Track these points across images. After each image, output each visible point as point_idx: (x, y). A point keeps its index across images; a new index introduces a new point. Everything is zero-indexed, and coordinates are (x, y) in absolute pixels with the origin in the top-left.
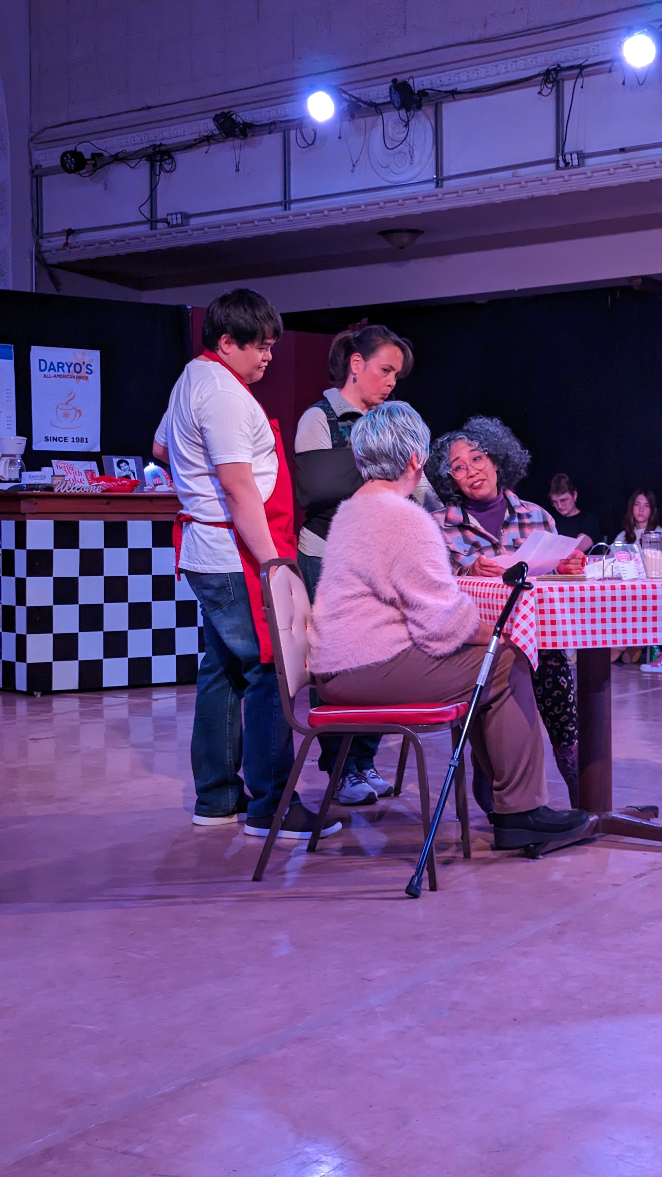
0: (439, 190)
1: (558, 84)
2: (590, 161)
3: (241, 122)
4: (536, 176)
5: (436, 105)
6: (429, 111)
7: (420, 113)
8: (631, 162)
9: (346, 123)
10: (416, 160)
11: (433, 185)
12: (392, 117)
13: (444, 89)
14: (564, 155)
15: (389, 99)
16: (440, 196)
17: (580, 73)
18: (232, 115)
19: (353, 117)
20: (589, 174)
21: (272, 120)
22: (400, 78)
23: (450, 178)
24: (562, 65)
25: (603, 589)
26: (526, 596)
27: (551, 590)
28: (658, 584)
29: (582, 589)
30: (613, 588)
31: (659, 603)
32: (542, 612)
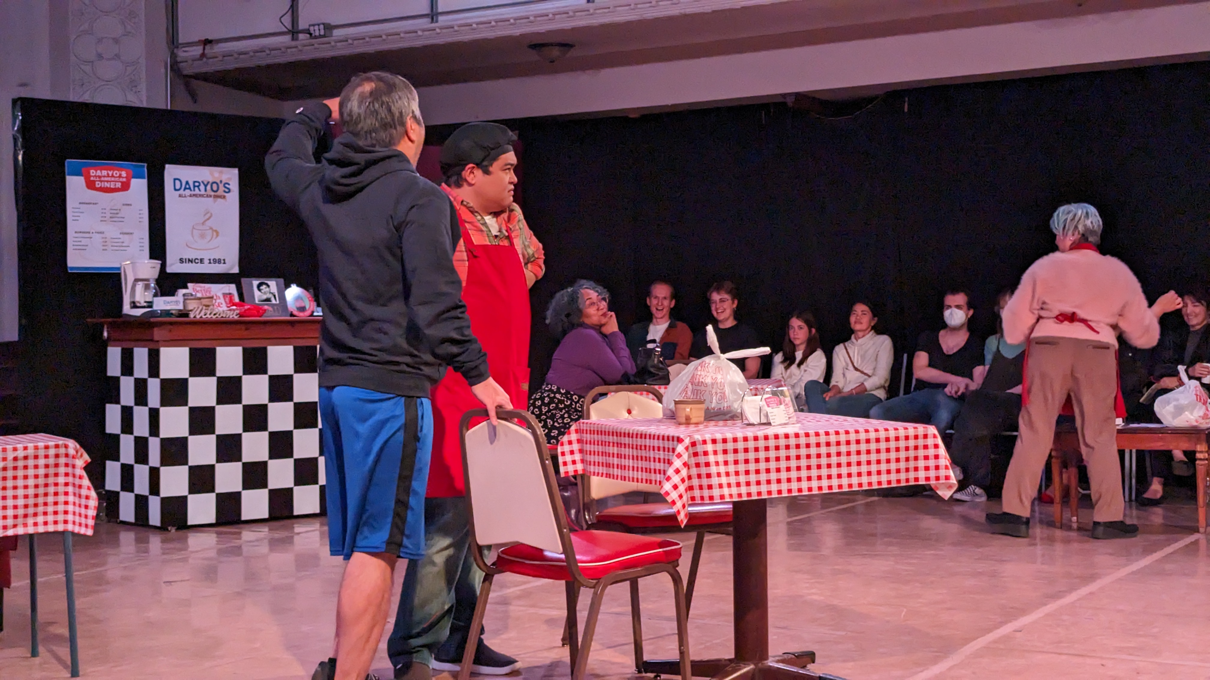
0: (590, 5)
11: (584, 1)
16: (591, 11)
25: (756, 439)
26: (680, 448)
27: (704, 442)
28: (812, 432)
29: (735, 440)
30: (766, 438)
31: (813, 451)
32: (698, 465)
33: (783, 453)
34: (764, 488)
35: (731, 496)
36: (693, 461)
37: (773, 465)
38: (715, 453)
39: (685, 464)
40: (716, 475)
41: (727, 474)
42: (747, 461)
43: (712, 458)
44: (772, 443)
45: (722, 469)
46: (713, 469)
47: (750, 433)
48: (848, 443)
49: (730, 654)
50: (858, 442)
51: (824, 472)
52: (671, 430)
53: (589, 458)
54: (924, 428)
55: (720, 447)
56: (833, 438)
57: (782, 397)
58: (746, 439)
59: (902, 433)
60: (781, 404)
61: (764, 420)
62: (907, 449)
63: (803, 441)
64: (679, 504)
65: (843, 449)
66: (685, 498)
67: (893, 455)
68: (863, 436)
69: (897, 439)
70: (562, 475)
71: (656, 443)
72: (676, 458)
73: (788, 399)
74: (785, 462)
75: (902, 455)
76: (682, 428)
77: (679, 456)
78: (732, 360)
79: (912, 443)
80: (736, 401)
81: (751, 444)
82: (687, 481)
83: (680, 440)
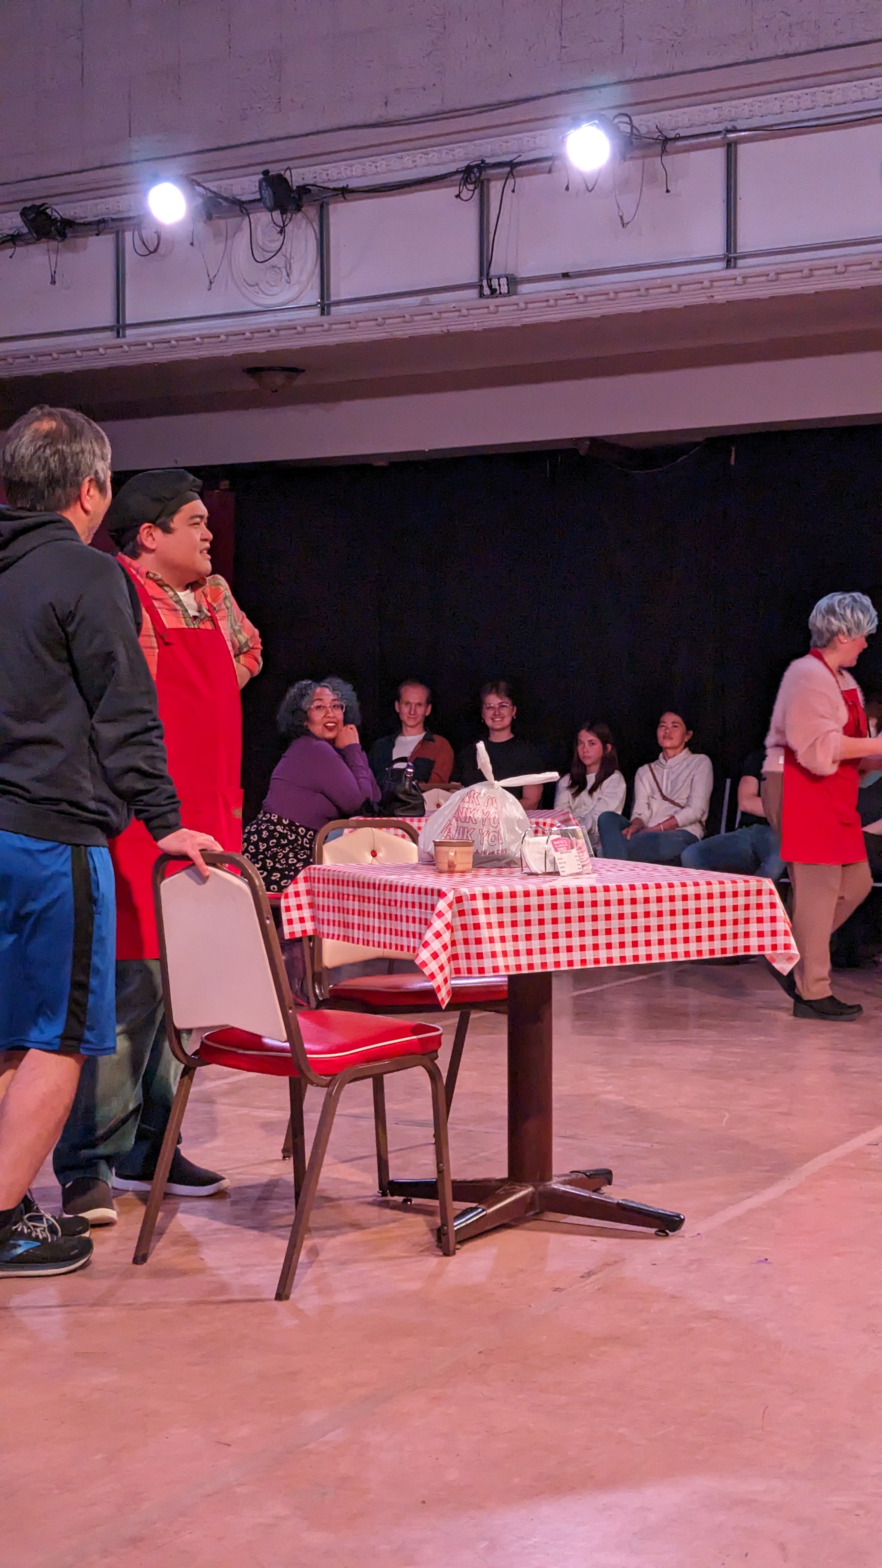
0: (325, 318)
1: (482, 186)
2: (524, 288)
3: (59, 218)
4: (454, 305)
5: (322, 206)
6: (312, 212)
7: (299, 215)
8: (577, 292)
9: (201, 225)
10: (294, 276)
11: (317, 311)
12: (263, 219)
13: (332, 185)
14: (489, 280)
15: (257, 196)
16: (326, 326)
17: (511, 172)
18: (47, 208)
19: (210, 217)
20: (522, 305)
21: (100, 218)
22: (274, 169)
23: (338, 303)
24: (488, 161)
25: (540, 893)
26: (441, 905)
27: (473, 897)
28: (612, 885)
29: (513, 895)
30: (554, 892)
31: (614, 910)
32: (464, 927)
33: (575, 912)
34: (550, 958)
35: (507, 968)
36: (458, 922)
37: (562, 928)
38: (487, 911)
39: (448, 926)
40: (488, 940)
41: (503, 939)
42: (528, 923)
43: (482, 919)
44: (561, 899)
45: (496, 932)
46: (485, 933)
47: (532, 885)
48: (659, 900)
49: (501, 1172)
50: (672, 899)
51: (628, 937)
52: (429, 880)
53: (321, 915)
54: (758, 881)
55: (493, 903)
56: (640, 894)
57: (573, 839)
58: (527, 894)
59: (729, 888)
60: (572, 848)
61: (550, 869)
62: (735, 908)
63: (601, 896)
64: (439, 978)
65: (653, 907)
66: (447, 970)
67: (717, 917)
68: (678, 891)
69: (723, 895)
70: (287, 937)
71: (410, 897)
72: (436, 917)
73: (581, 842)
74: (578, 924)
75: (729, 916)
76: (444, 877)
77: (440, 915)
78: (509, 789)
79: (741, 901)
80: (514, 842)
81: (534, 901)
82: (450, 947)
83: (441, 894)
